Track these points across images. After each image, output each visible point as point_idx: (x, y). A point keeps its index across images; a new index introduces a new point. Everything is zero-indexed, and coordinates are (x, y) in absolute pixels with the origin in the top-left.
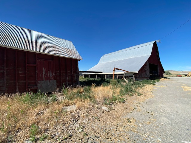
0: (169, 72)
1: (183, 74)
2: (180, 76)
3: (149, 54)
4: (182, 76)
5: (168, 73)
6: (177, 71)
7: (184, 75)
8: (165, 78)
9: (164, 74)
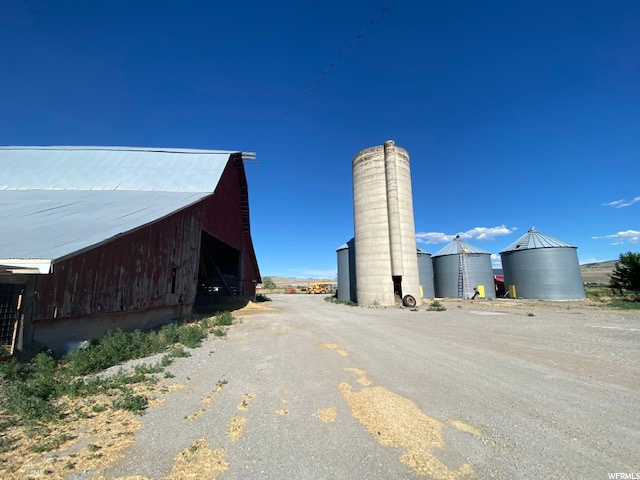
0: (273, 279)
1: (297, 285)
2: (293, 292)
3: (208, 187)
4: (298, 290)
5: (270, 285)
6: (286, 277)
7: (299, 287)
8: (261, 299)
9: (259, 286)
